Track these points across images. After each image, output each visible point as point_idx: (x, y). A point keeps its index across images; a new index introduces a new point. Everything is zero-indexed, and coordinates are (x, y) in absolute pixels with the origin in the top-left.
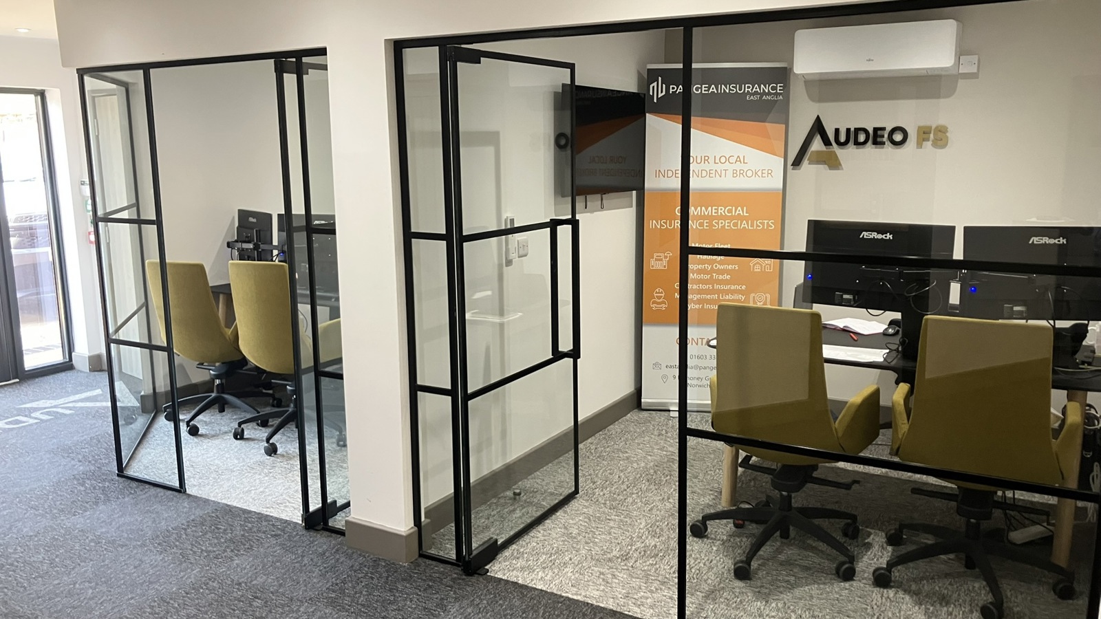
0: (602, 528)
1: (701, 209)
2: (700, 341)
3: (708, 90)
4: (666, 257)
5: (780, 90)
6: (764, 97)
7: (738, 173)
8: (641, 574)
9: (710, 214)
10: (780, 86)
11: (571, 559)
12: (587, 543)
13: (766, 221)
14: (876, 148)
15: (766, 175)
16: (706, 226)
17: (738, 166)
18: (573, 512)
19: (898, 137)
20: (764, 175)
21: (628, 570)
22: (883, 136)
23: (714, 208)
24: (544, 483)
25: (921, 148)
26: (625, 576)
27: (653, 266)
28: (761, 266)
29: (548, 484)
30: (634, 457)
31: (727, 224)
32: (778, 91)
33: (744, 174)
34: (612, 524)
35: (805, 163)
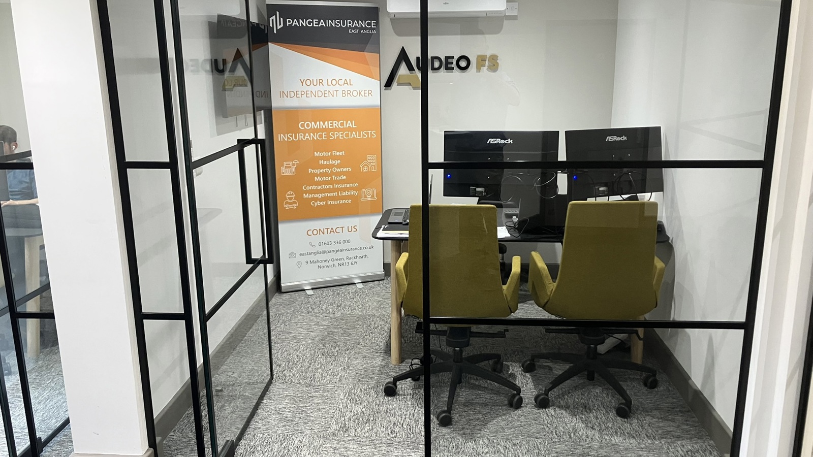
0: (309, 406)
1: (320, 123)
2: (326, 230)
3: (318, 24)
4: (294, 165)
5: (374, 26)
6: (362, 31)
7: (346, 93)
8: (366, 441)
9: (327, 127)
10: (373, 23)
11: (301, 442)
12: (306, 423)
13: (369, 132)
14: (447, 72)
15: (367, 95)
16: (325, 137)
17: (346, 88)
18: (276, 397)
19: (463, 64)
20: (366, 95)
21: (354, 439)
22: (452, 63)
23: (330, 122)
24: (236, 375)
25: (480, 72)
26: (355, 447)
27: (283, 173)
28: (368, 167)
29: (240, 376)
30: (299, 336)
31: (340, 135)
32: (372, 27)
33: (351, 94)
34: (316, 400)
35: (395, 84)
